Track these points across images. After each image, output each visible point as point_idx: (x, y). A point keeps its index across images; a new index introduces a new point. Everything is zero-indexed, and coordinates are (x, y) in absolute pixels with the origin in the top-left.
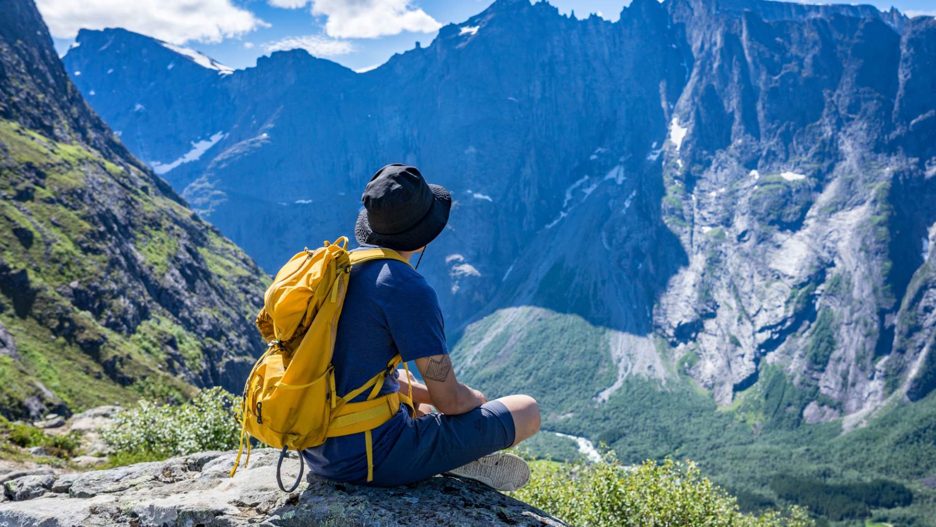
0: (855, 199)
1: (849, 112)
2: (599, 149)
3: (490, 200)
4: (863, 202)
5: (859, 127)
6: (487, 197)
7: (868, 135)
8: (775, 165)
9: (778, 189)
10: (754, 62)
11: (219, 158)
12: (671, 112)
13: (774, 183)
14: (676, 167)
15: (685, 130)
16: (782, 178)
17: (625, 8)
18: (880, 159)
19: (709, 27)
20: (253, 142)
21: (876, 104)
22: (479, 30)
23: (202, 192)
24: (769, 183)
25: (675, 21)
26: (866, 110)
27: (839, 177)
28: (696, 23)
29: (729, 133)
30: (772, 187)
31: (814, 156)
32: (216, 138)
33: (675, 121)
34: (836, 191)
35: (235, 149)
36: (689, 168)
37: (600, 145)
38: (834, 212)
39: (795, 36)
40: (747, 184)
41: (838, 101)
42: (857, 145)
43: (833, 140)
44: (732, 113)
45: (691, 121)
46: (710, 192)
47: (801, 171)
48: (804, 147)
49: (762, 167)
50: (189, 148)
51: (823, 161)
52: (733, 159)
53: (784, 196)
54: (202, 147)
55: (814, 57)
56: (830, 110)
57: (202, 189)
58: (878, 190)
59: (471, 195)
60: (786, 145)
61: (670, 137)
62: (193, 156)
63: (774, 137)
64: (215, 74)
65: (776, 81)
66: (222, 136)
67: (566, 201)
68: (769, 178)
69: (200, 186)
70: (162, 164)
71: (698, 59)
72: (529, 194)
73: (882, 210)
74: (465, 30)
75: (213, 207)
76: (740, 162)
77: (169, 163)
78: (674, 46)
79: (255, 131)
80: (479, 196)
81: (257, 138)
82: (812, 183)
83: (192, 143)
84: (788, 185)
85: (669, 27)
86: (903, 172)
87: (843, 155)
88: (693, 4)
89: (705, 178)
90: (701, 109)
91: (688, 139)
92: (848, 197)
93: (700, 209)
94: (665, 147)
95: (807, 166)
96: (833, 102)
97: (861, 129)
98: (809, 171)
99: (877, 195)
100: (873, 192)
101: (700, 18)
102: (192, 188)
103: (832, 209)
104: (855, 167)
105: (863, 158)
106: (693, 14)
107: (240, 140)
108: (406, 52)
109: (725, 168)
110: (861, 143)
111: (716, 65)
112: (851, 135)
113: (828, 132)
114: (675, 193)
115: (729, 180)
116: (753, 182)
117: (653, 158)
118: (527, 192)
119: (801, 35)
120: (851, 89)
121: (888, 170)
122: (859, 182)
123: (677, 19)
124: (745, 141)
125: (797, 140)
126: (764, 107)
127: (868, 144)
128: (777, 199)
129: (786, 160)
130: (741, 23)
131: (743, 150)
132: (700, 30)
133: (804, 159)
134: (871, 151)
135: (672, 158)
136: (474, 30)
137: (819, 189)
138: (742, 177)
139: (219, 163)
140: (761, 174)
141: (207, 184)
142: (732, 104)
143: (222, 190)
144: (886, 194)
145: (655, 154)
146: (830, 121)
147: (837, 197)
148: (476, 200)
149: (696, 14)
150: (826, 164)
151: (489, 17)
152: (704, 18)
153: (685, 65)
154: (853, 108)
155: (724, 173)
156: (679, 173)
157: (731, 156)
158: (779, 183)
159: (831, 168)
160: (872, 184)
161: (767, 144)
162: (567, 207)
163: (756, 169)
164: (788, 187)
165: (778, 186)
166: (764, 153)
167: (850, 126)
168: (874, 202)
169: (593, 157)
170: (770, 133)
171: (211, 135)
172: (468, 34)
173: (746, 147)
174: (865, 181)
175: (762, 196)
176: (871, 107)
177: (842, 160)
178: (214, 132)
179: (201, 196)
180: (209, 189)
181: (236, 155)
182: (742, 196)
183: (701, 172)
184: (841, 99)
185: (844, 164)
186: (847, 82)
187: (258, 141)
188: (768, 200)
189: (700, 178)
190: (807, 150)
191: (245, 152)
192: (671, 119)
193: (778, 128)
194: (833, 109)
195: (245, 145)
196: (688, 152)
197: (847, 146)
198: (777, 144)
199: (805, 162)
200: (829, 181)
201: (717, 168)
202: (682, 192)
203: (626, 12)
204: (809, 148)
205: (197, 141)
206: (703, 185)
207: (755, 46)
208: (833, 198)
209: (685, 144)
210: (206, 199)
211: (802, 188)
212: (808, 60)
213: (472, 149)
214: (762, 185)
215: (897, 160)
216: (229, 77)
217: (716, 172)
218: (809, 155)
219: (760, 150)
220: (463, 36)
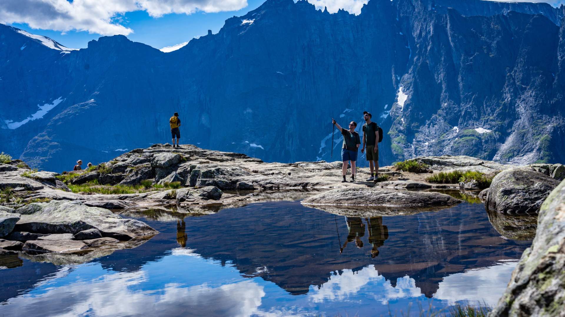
0: (526, 147)
1: (523, 84)
2: (347, 110)
3: (262, 148)
4: (531, 150)
5: (529, 94)
6: (260, 146)
7: (535, 101)
8: (470, 122)
9: (472, 140)
10: (455, 46)
11: (56, 118)
12: (398, 82)
13: (470, 136)
14: (400, 123)
15: (407, 96)
16: (476, 132)
17: (364, 5)
18: (544, 118)
19: (425, 19)
20: (83, 105)
21: (542, 78)
22: (255, 21)
23: (42, 144)
24: (466, 136)
25: (401, 15)
26: (534, 82)
27: (516, 131)
28: (417, 17)
29: (438, 99)
30: (468, 138)
31: (498, 116)
32: (57, 102)
33: (401, 89)
34: (513, 142)
35: (69, 111)
36: (409, 124)
37: (347, 107)
38: (511, 157)
39: (484, 27)
40: (450, 136)
41: (515, 76)
42: (528, 108)
43: (512, 104)
44: (441, 84)
45: (411, 89)
46: (424, 142)
47: (488, 127)
48: (491, 109)
49: (461, 124)
50: (36, 109)
51: (504, 120)
52: (440, 118)
53: (476, 145)
54: (46, 108)
55: (498, 43)
56: (509, 82)
57: (43, 141)
58: (542, 141)
59: (249, 144)
60: (479, 108)
61: (397, 101)
62: (39, 115)
63: (470, 102)
64: (58, 53)
65: (471, 60)
66: (62, 100)
67: (321, 149)
68: (466, 132)
69: (41, 139)
70: (14, 122)
71: (418, 43)
72: (292, 143)
73: (545, 156)
74: (245, 22)
75: (50, 154)
76: (445, 120)
77: (20, 121)
78: (401, 33)
79: (86, 97)
80: (254, 145)
81: (86, 102)
82: (497, 135)
83: (38, 105)
84: (479, 137)
85: (397, 19)
86: (560, 127)
87: (519, 114)
88: (414, 3)
89: (421, 132)
90: (418, 80)
91: (409, 103)
92: (522, 146)
93: (416, 155)
94: (393, 108)
95: (493, 123)
96: (511, 75)
97: (531, 96)
98: (494, 127)
99: (541, 144)
100: (539, 142)
101: (419, 13)
102: (36, 140)
103: (510, 155)
104: (527, 123)
105: (532, 117)
106: (414, 10)
107: (74, 104)
108: (201, 37)
109: (435, 124)
110: (531, 106)
111: (429, 48)
112: (524, 100)
113: (508, 97)
114: (399, 143)
115: (438, 133)
116: (455, 134)
117: (385, 116)
118: (290, 142)
119: (489, 26)
120: (524, 66)
121: (549, 127)
122: (530, 135)
123: (403, 13)
124: (449, 104)
125: (486, 103)
126: (462, 80)
127: (536, 107)
128: (471, 148)
129: (477, 119)
130: (446, 17)
131: (448, 110)
132: (419, 22)
133: (491, 118)
134: (538, 112)
135: (398, 116)
136: (251, 21)
137: (502, 140)
138: (447, 131)
139: (56, 121)
140: (461, 129)
141: (47, 137)
142: (441, 77)
143: (57, 142)
144: (547, 143)
145: (387, 113)
146: (509, 90)
147: (513, 146)
148: (252, 148)
149: (416, 10)
150: (506, 122)
151: (263, 12)
152: (422, 13)
153: (409, 47)
154: (526, 81)
155: (434, 128)
156: (402, 128)
157: (440, 115)
158: (473, 135)
159: (510, 125)
160: (538, 137)
161: (465, 107)
162: (321, 153)
163: (457, 125)
164: (480, 139)
165: (473, 138)
166: (463, 113)
167: (523, 94)
168: (539, 150)
169: (342, 116)
170: (467, 99)
171: (53, 100)
172: (247, 24)
173: (450, 109)
174: (533, 134)
175: (461, 145)
176: (538, 80)
177: (518, 119)
178: (56, 98)
179: (42, 146)
180: (48, 140)
181: (69, 115)
182: (447, 145)
183: (418, 127)
184: (517, 74)
185: (519, 121)
186: (521, 61)
187: (87, 104)
188: (465, 148)
189: (418, 132)
190: (493, 111)
191: (77, 113)
192: (398, 88)
193: (472, 95)
194: (512, 81)
195: (77, 108)
196: (408, 113)
197: (521, 109)
198: (472, 106)
199: (492, 120)
200: (509, 134)
201: (429, 125)
202: (404, 142)
203: (365, 8)
204: (495, 110)
205: (42, 105)
206: (420, 137)
207: (456, 35)
208: (511, 147)
209: (407, 106)
210: (46, 148)
211: (490, 140)
212: (494, 44)
213: (249, 110)
214: (461, 137)
215: (556, 119)
216: (68, 55)
217: (429, 127)
218: (495, 115)
219: (460, 111)
220: (243, 25)
